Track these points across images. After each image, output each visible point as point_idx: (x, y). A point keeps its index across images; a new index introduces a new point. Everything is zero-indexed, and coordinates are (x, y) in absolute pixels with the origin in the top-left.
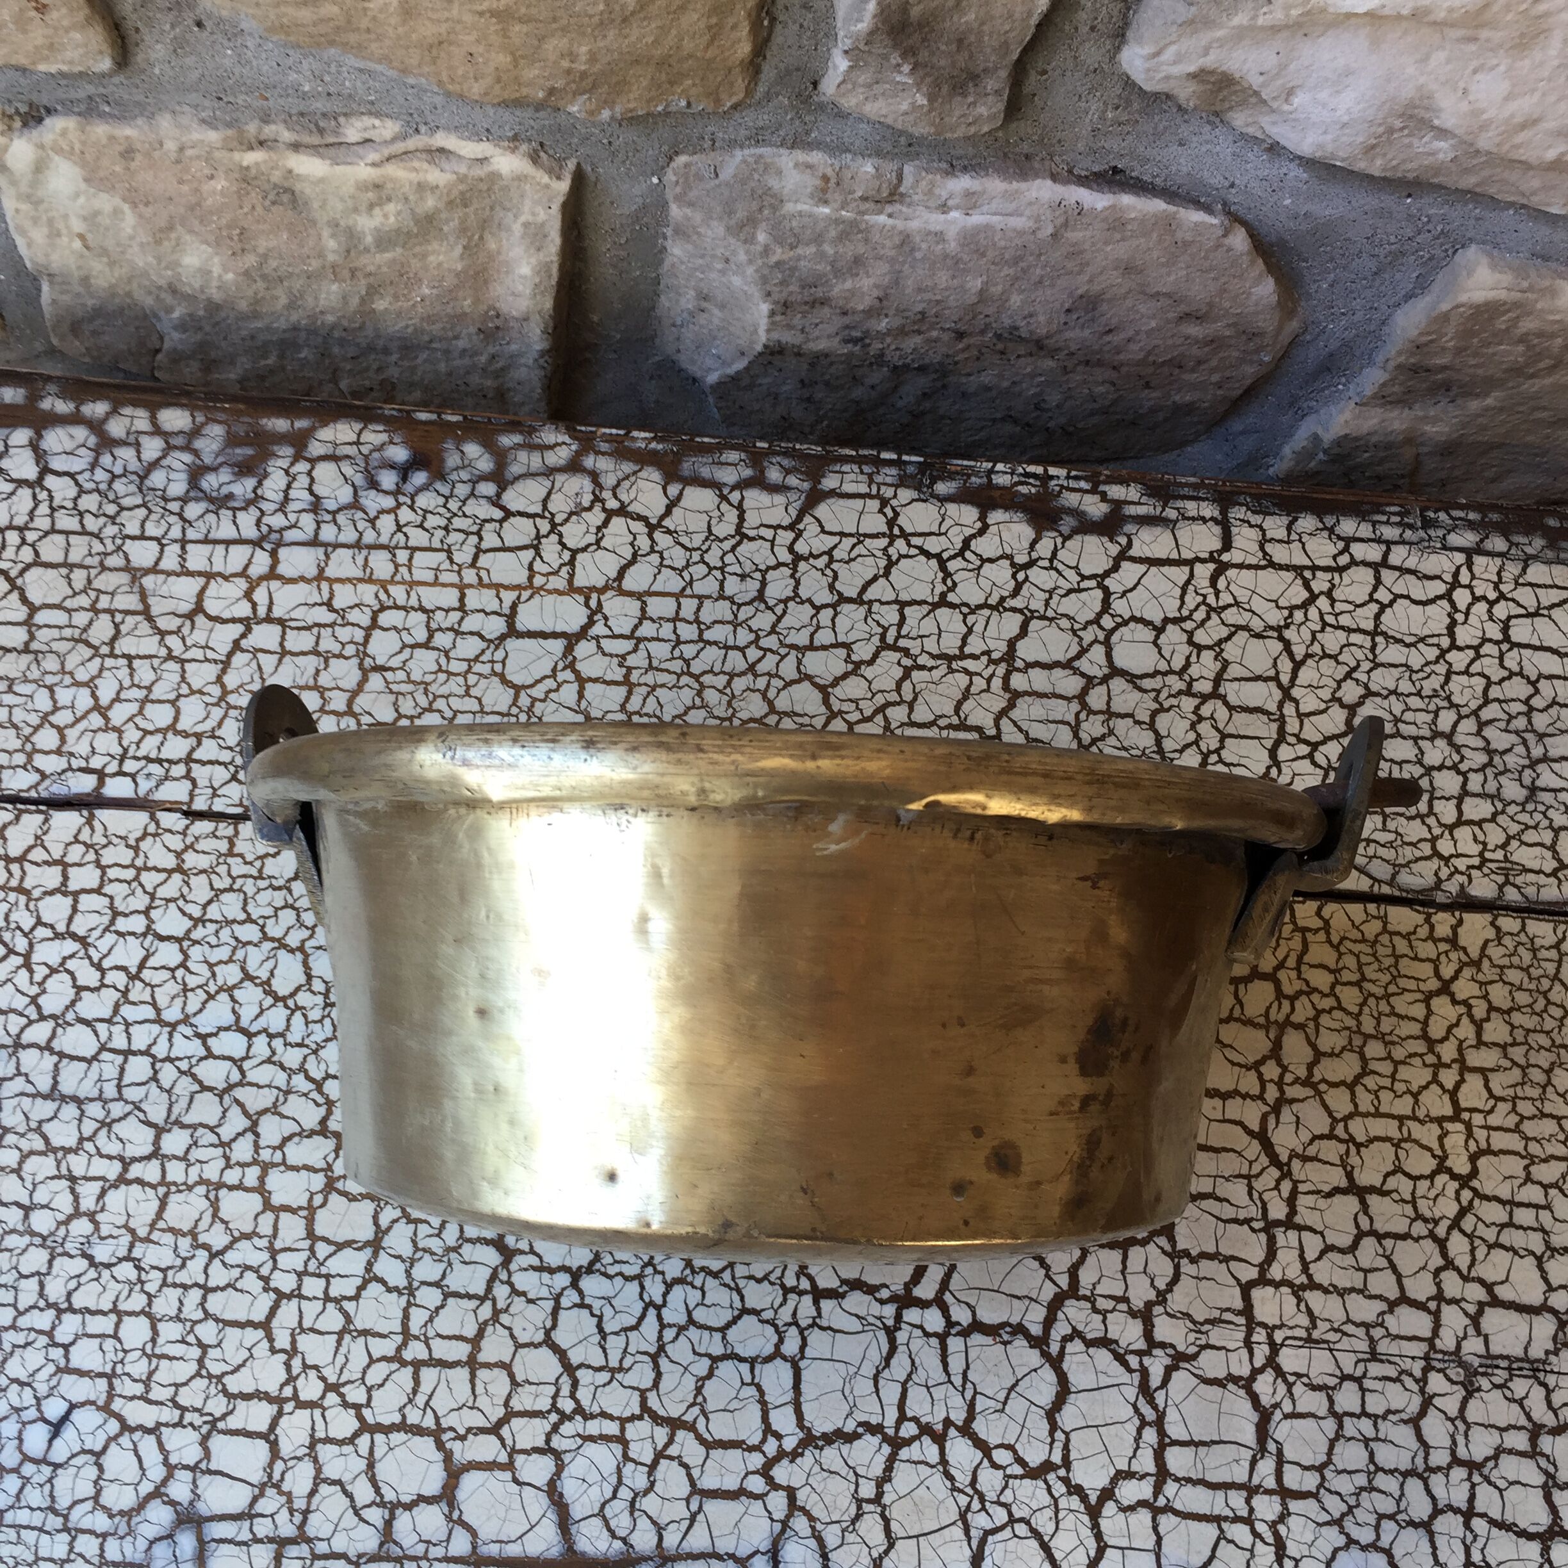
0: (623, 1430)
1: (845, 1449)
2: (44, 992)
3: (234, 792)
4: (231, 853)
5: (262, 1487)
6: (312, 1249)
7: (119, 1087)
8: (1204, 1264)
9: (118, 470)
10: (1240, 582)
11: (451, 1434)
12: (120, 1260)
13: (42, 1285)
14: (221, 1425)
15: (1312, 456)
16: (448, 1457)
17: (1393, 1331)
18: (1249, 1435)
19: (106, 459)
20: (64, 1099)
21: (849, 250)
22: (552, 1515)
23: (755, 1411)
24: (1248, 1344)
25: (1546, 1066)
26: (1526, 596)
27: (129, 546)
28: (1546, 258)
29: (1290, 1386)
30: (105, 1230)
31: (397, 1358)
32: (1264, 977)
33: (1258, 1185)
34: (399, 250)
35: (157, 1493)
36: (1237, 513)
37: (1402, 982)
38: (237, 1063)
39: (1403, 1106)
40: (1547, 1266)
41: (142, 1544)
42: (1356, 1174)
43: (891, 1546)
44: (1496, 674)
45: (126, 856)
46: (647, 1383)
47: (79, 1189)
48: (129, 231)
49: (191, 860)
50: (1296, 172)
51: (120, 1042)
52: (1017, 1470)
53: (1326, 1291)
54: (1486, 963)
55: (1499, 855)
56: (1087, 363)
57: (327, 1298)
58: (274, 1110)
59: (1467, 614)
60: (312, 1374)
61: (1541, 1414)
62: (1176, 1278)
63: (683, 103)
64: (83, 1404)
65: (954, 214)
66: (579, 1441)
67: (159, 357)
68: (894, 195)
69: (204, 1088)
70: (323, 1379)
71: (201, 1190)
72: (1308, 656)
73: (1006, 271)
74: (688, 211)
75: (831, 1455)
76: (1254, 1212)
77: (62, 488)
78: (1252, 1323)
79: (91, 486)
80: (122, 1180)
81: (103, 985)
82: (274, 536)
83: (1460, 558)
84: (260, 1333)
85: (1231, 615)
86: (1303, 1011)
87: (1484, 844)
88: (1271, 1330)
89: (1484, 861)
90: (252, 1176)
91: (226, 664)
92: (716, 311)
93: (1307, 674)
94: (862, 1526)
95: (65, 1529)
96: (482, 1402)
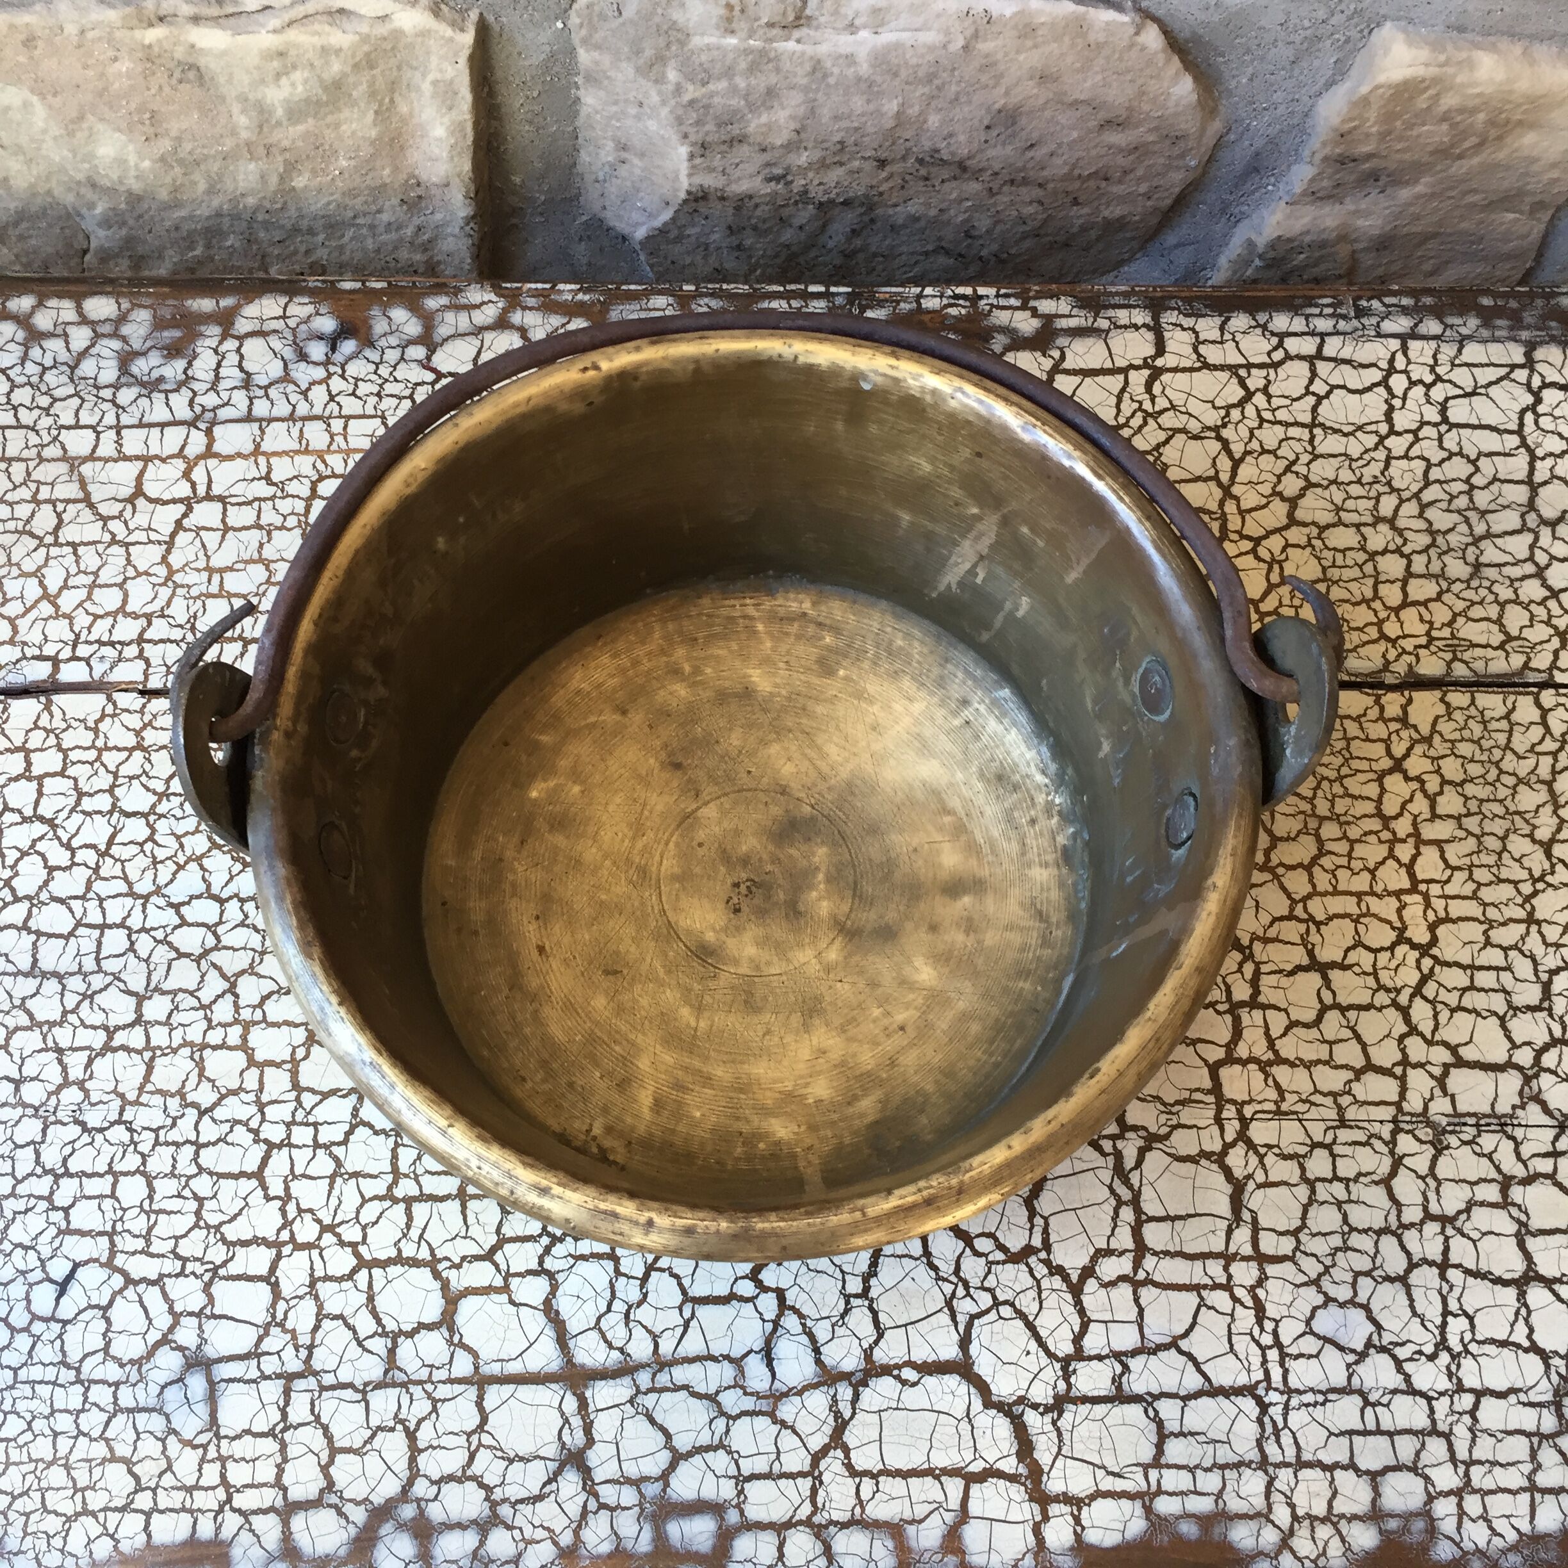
2: (17, 874)
5: (267, 1327)
6: (298, 1099)
7: (98, 960)
9: (48, 362)
10: (1175, 385)
11: (447, 1264)
12: (112, 1124)
13: (38, 1154)
14: (222, 1272)
15: (1248, 263)
16: (445, 1286)
17: (1361, 1098)
18: (1224, 1208)
19: (36, 353)
20: (44, 975)
21: (761, 82)
22: (550, 1332)
24: (1219, 1121)
25: (1501, 833)
26: (1463, 377)
27: (65, 435)
28: (1461, 29)
29: (1261, 1158)
30: (94, 1098)
31: (389, 1196)
33: (1222, 970)
34: (311, 121)
35: (164, 1341)
36: (1169, 317)
37: (1355, 764)
38: (212, 928)
39: (1361, 883)
40: (1510, 1025)
41: (154, 1390)
42: (1317, 951)
43: (880, 1336)
44: (1436, 455)
45: (86, 738)
47: (66, 1060)
48: (41, 124)
49: (150, 737)
51: (95, 917)
52: (999, 1256)
53: (1292, 1065)
54: (1437, 739)
55: (1446, 633)
56: (1012, 182)
57: (317, 1145)
58: (251, 970)
59: (1404, 399)
60: (308, 1217)
61: (1509, 1164)
64: (87, 1262)
65: (864, 34)
66: (571, 1261)
67: (87, 258)
68: (799, 20)
69: (181, 955)
70: (319, 1221)
71: (186, 1051)
72: (1247, 453)
73: (922, 90)
74: (596, 55)
76: (1218, 995)
78: (1221, 1101)
79: (23, 379)
80: (107, 1048)
81: (74, 864)
82: (209, 416)
83: (1395, 344)
84: (254, 1183)
85: (1168, 420)
87: (1431, 623)
88: (1240, 1105)
89: (1431, 640)
90: (234, 1035)
91: (170, 544)
92: (636, 161)
93: (1246, 471)
94: (851, 1320)
95: (79, 1381)
96: (474, 1231)
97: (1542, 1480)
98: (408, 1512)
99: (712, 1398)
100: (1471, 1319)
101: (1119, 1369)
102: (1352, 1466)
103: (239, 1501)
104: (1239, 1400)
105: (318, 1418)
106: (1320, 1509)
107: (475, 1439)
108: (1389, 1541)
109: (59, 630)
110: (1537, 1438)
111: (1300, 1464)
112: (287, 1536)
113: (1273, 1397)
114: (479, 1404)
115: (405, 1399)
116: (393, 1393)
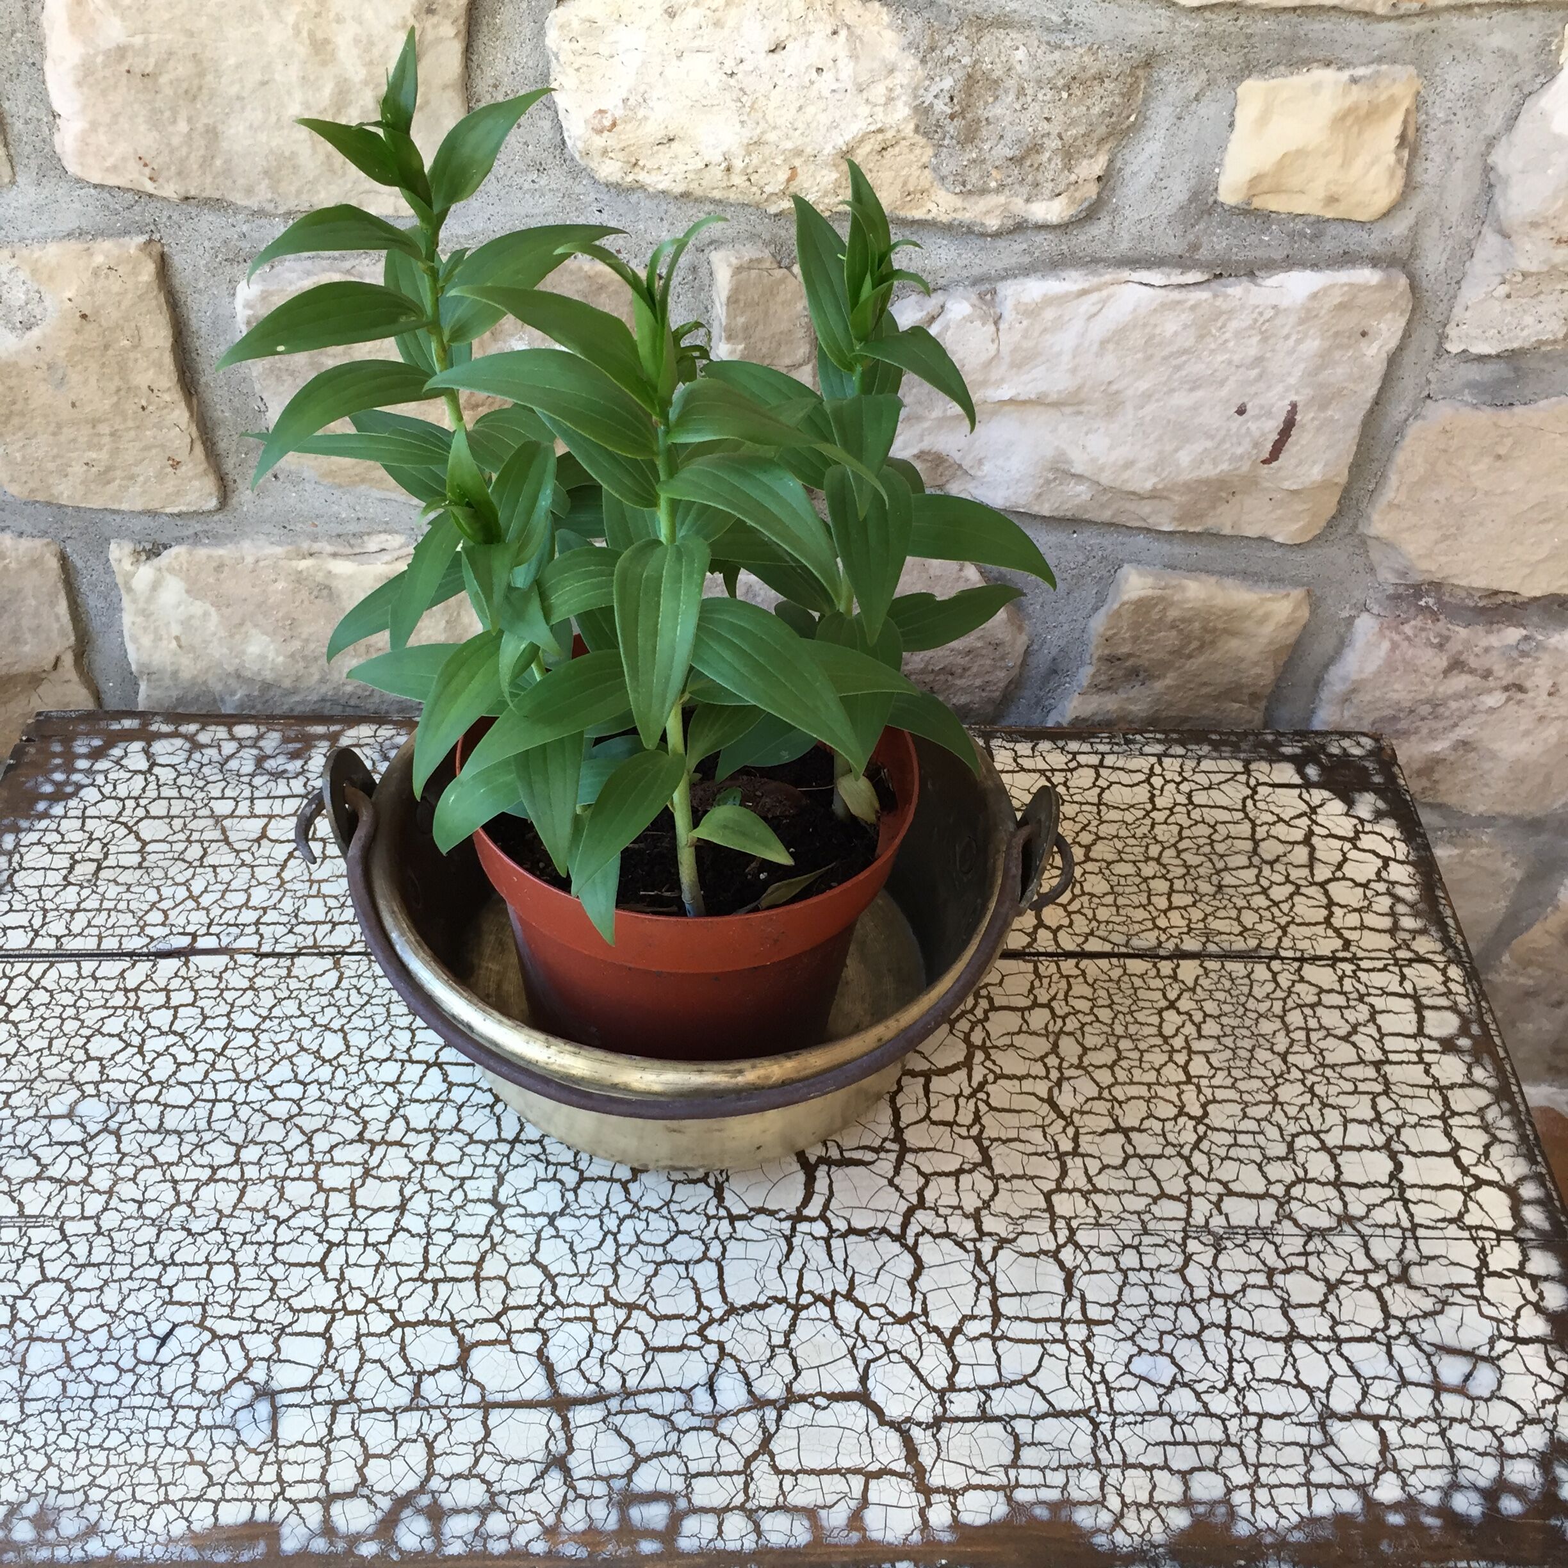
0: (592, 1313)
1: (760, 1314)
2: (153, 1068)
3: (291, 939)
4: (289, 976)
5: (321, 1368)
6: (354, 1214)
7: (209, 1122)
8: (1016, 1182)
9: (205, 761)
11: (463, 1324)
12: (211, 1230)
13: (152, 1250)
14: (288, 1330)
16: (461, 1340)
17: (1158, 1215)
18: (1060, 1287)
19: (197, 756)
20: (168, 1132)
22: (541, 1371)
23: (692, 1295)
24: (1053, 1230)
25: (1249, 1047)
26: (1201, 778)
27: (213, 803)
28: (1174, 568)
29: (1086, 1255)
30: (198, 1213)
31: (421, 1278)
32: (1042, 1006)
33: (1051, 1130)
35: (240, 1377)
36: (995, 743)
37: (1141, 1004)
38: (297, 1102)
39: (1151, 1077)
40: (1265, 1169)
41: (229, 1412)
42: (1120, 1120)
43: (798, 1374)
44: (1186, 823)
45: (214, 982)
46: (609, 1281)
47: (179, 1187)
48: (213, 629)
49: (259, 982)
51: (209, 1094)
52: (890, 1319)
53: (1106, 1193)
54: (1199, 989)
55: (1201, 925)
58: (324, 1129)
59: (1162, 790)
60: (357, 1293)
61: (1272, 1260)
62: (996, 1191)
64: (183, 1324)
66: (560, 1322)
69: (271, 1119)
70: (365, 1296)
71: (271, 1182)
75: (749, 1319)
76: (1048, 1147)
77: (166, 775)
78: (1053, 1217)
79: (186, 771)
80: (211, 1180)
81: (196, 1061)
83: (1153, 760)
84: (317, 1269)
86: (1072, 1024)
87: (1190, 919)
88: (1068, 1219)
89: (1190, 929)
90: (308, 1171)
91: (284, 866)
94: (776, 1363)
95: (170, 1406)
96: (485, 1302)
97: (1315, 1477)
98: (424, 1500)
99: (667, 1418)
100: (1251, 1365)
101: (983, 1398)
102: (1166, 1467)
103: (290, 1493)
104: (1077, 1420)
105: (356, 1433)
106: (1144, 1498)
107: (480, 1448)
108: (1200, 1524)
109: (200, 917)
110: (1309, 1448)
111: (1126, 1466)
112: (327, 1519)
113: (1102, 1418)
114: (484, 1423)
115: (426, 1420)
116: (417, 1415)
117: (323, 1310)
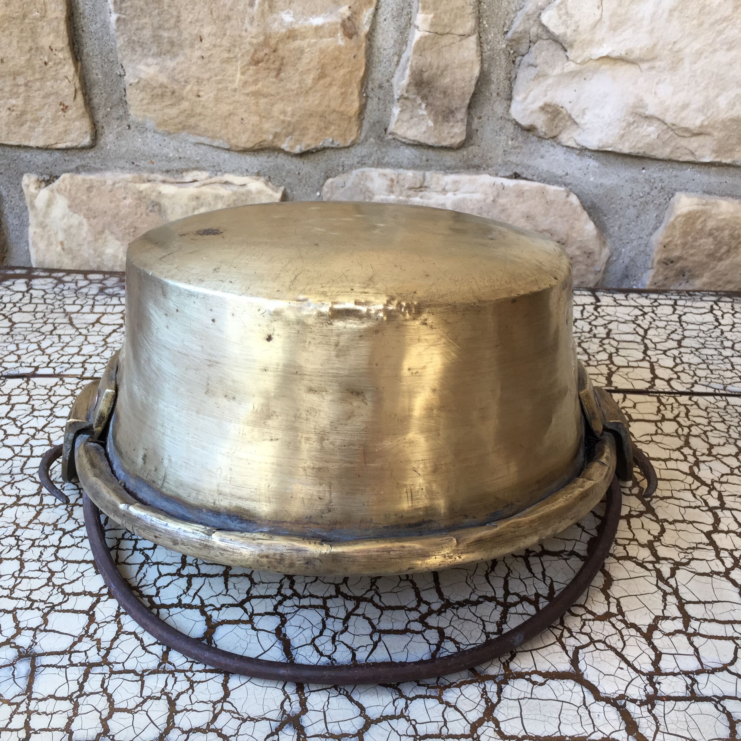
0: (325, 602)
1: (473, 609)
5: (81, 637)
7: (22, 469)
8: (677, 525)
10: (608, 310)
11: (212, 608)
12: (7, 537)
16: (209, 619)
19: (61, 286)
23: (411, 592)
24: (718, 556)
27: (66, 307)
31: (178, 574)
32: (670, 420)
33: (698, 493)
35: (8, 642)
36: (600, 293)
43: (514, 655)
45: (44, 392)
46: (339, 580)
48: (84, 235)
50: (592, 163)
51: (26, 451)
52: (590, 617)
57: (135, 549)
59: (723, 317)
62: (663, 530)
63: (331, 140)
65: (450, 195)
66: (296, 609)
68: (421, 188)
72: (650, 328)
75: (463, 612)
76: (699, 503)
77: (37, 293)
78: (718, 550)
79: (52, 292)
80: (15, 504)
81: (21, 434)
85: (607, 318)
86: (695, 431)
88: (731, 552)
91: (108, 336)
93: (652, 332)
96: (232, 592)
99: (395, 687)
101: (689, 681)
105: (105, 690)
107: (219, 706)
109: (43, 359)
114: (225, 685)
115: (171, 681)
116: (162, 677)
117: (91, 594)
